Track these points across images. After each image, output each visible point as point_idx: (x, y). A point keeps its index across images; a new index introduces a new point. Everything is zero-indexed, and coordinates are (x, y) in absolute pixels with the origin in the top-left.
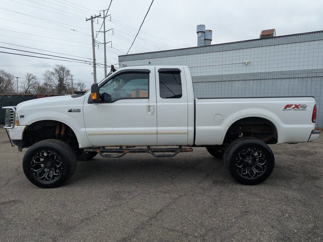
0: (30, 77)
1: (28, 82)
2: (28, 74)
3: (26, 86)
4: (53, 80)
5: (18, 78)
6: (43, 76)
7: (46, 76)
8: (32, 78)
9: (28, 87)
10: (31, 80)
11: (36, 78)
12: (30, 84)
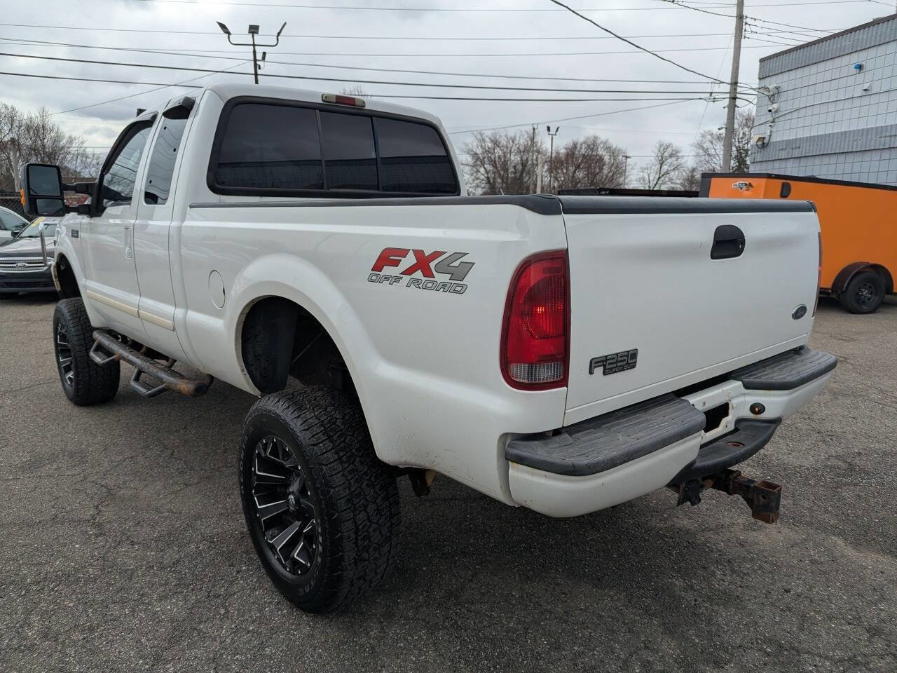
0: (666, 154)
1: (658, 166)
2: (661, 145)
3: (651, 178)
4: (718, 158)
5: (629, 157)
6: (693, 148)
7: (700, 146)
8: (671, 156)
9: (656, 180)
10: (668, 161)
11: (679, 155)
12: (662, 172)
